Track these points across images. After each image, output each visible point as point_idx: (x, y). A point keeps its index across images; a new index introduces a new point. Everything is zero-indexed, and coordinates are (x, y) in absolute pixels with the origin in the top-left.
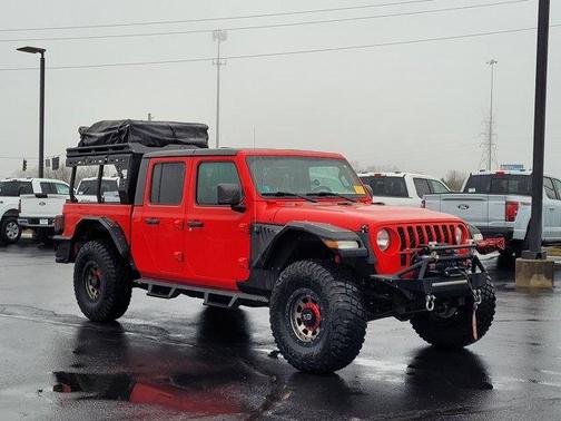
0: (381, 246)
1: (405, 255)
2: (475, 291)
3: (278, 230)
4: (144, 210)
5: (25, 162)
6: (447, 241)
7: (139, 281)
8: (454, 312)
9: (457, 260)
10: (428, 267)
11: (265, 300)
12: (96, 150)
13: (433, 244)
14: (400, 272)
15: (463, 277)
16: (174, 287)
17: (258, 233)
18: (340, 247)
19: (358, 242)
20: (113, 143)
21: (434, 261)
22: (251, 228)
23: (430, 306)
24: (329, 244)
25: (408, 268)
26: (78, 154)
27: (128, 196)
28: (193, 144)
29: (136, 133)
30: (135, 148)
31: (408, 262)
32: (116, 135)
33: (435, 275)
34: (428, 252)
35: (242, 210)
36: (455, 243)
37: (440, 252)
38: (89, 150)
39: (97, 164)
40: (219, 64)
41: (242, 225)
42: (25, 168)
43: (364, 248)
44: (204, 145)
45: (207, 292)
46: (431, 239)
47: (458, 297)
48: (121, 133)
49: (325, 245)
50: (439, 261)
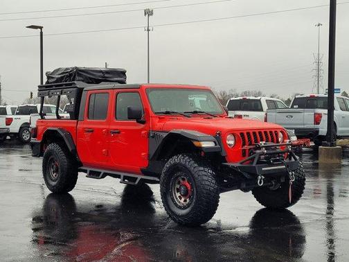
0: (230, 145)
1: (245, 150)
2: (290, 173)
3: (165, 135)
4: (84, 124)
5: (32, 93)
6: (273, 141)
7: (82, 168)
8: (279, 186)
9: (279, 153)
10: (260, 157)
11: (157, 179)
12: (56, 86)
13: (262, 143)
14: (241, 161)
15: (282, 164)
16: (103, 171)
17: (153, 137)
18: (203, 146)
19: (215, 142)
20: (66, 81)
21: (263, 154)
22: (149, 134)
23: (260, 183)
24: (196, 143)
25: (247, 158)
26: (45, 88)
27: (75, 114)
28: (116, 81)
29: (80, 75)
30: (79, 84)
31: (247, 154)
32: (67, 76)
33: (264, 163)
34: (259, 148)
35: (143, 123)
36: (278, 142)
37: (267, 148)
38: (52, 86)
39: (57, 94)
40: (148, 30)
41: (143, 132)
42: (31, 97)
43: (218, 146)
44: (123, 82)
45: (122, 175)
46: (262, 140)
47: (280, 177)
48: (71, 75)
49: (194, 145)
50: (266, 154)
